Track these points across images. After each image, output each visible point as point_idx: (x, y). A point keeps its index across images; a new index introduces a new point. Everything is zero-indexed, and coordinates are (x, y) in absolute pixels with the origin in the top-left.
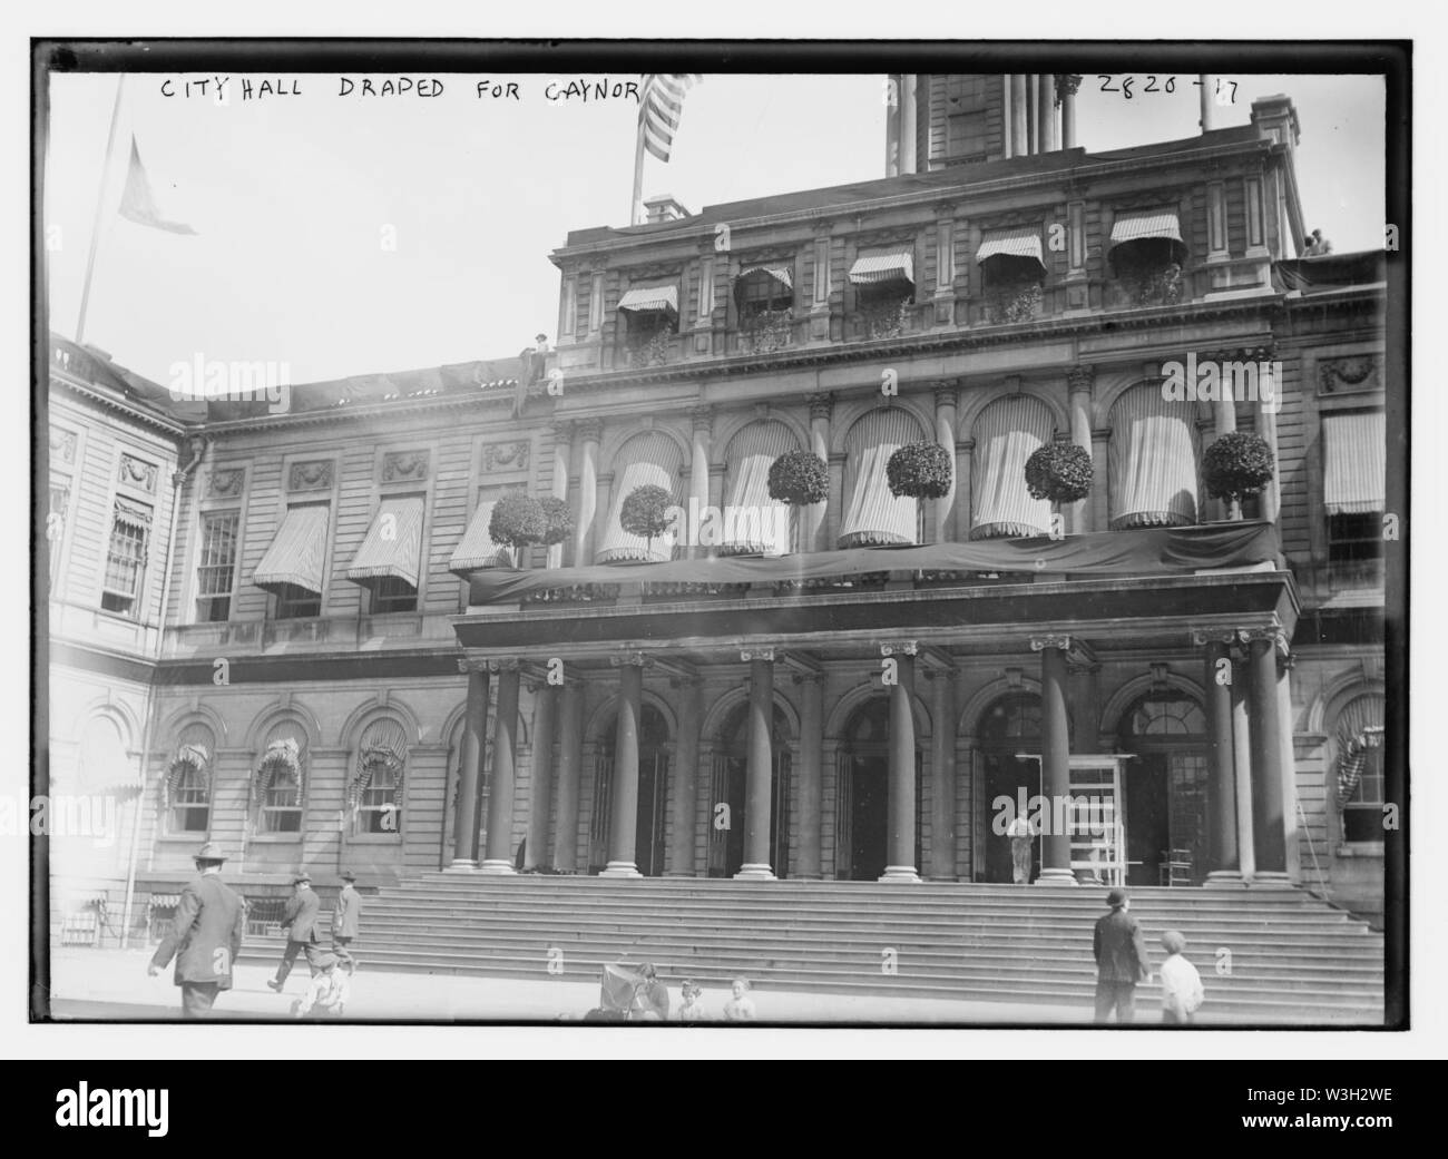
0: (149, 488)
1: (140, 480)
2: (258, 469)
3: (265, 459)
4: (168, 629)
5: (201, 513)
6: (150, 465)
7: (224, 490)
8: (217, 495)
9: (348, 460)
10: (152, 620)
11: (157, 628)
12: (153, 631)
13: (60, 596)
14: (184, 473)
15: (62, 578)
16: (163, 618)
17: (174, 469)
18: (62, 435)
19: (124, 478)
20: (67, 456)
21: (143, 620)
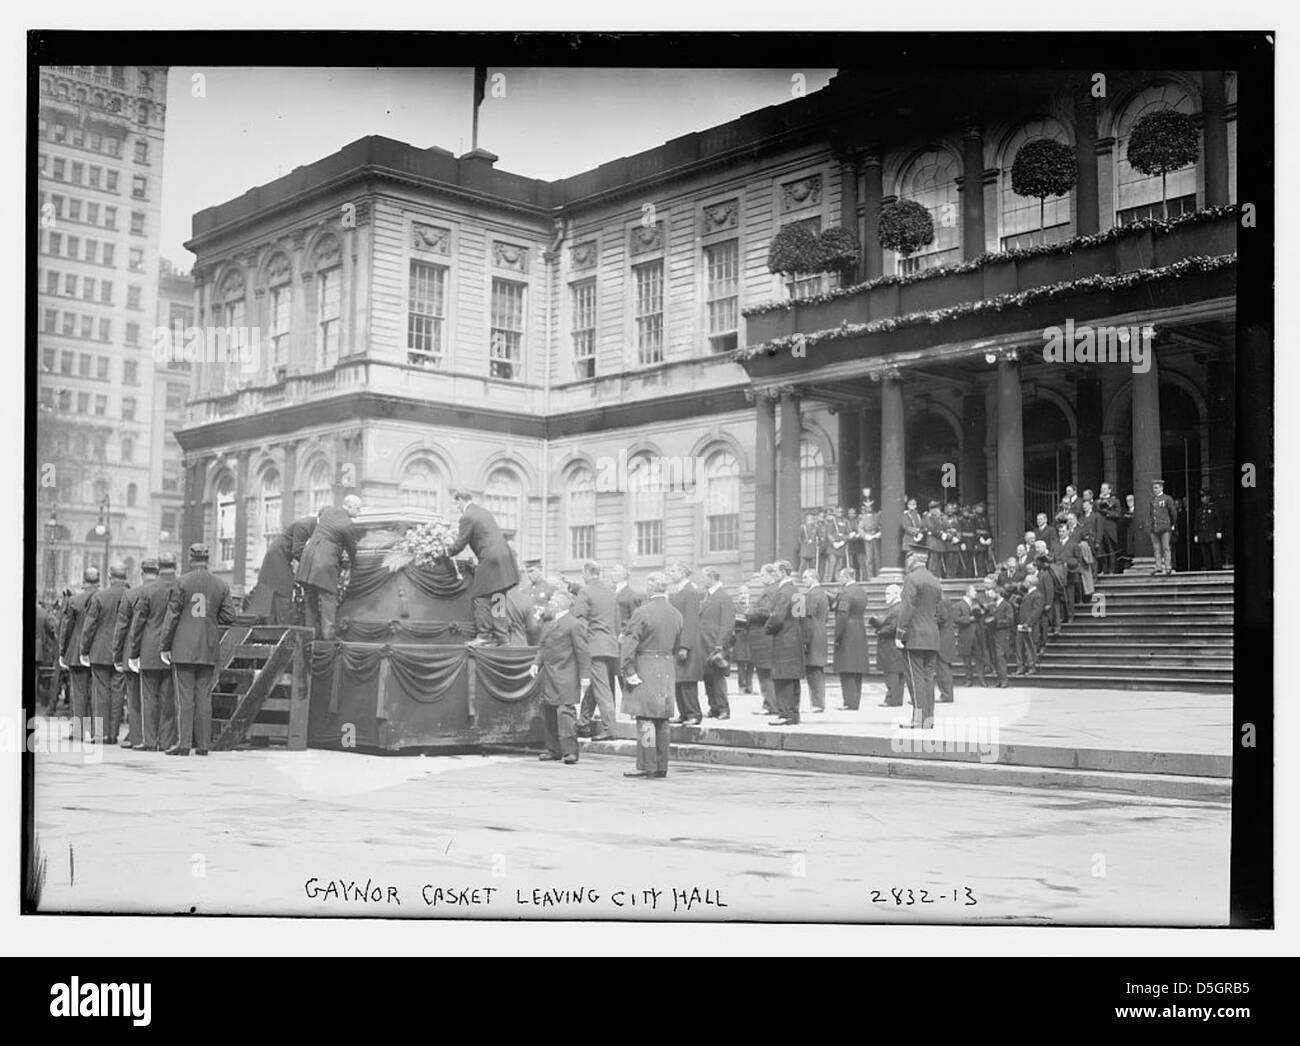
0: (522, 268)
1: (513, 262)
2: (608, 238)
3: (610, 229)
4: (553, 389)
5: (570, 284)
6: (521, 247)
7: (581, 261)
8: (579, 267)
9: (674, 219)
10: (539, 383)
11: (542, 389)
12: (540, 392)
13: (451, 370)
14: (551, 251)
15: (451, 354)
16: (547, 380)
17: (543, 249)
18: (436, 232)
19: (498, 262)
20: (443, 250)
21: (530, 383)
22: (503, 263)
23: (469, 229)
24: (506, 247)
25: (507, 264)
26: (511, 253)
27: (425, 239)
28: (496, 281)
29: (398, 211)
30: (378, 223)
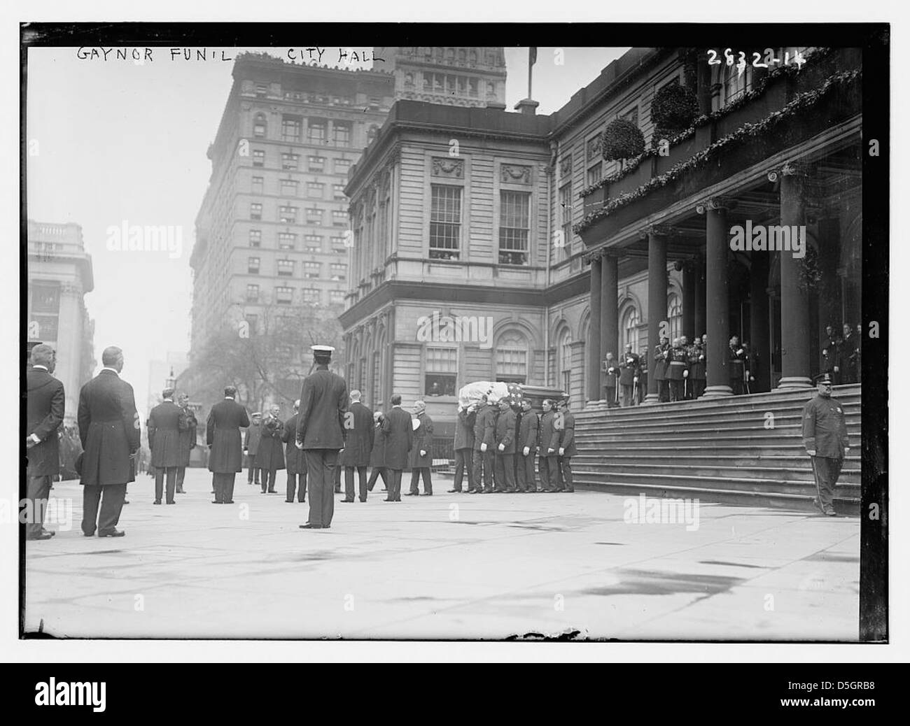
0: (527, 181)
1: (518, 178)
4: (551, 269)
5: (560, 189)
6: (525, 166)
7: (565, 171)
8: (564, 176)
10: (541, 265)
11: (544, 269)
12: (543, 272)
13: (466, 260)
14: (550, 167)
15: (465, 249)
16: (548, 263)
17: (545, 165)
18: (451, 162)
19: (506, 179)
20: (458, 175)
21: (533, 265)
22: (510, 179)
23: (479, 157)
24: (512, 168)
25: (515, 180)
26: (516, 172)
27: (443, 169)
28: (503, 193)
29: (421, 151)
30: (403, 161)
